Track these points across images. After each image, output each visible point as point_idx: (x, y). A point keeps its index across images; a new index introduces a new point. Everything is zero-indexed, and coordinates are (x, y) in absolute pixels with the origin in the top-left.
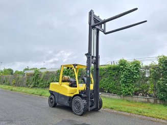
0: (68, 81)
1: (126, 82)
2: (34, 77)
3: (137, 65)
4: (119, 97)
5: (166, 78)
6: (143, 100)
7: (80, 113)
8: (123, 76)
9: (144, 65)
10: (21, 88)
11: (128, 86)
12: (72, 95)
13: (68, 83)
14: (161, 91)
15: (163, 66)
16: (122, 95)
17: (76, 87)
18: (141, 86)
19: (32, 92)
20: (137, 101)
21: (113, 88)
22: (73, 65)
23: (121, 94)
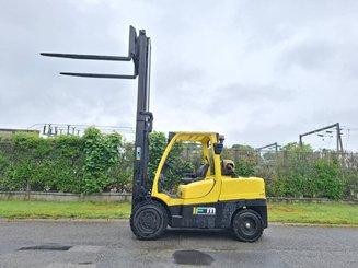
1: (94, 169)
3: (116, 140)
4: (76, 198)
6: (118, 198)
8: (90, 158)
9: (127, 142)
11: (96, 177)
16: (82, 194)
18: (119, 176)
20: (109, 201)
21: (66, 181)
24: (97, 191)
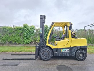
3: (33, 28)
4: (22, 45)
8: (25, 34)
9: (36, 28)
11: (28, 39)
18: (34, 39)
20: (32, 46)
21: (19, 40)
24: (28, 43)
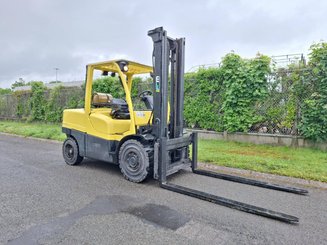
0: (107, 105)
1: (236, 105)
2: (32, 99)
3: (262, 66)
4: (219, 136)
5: (325, 94)
6: (270, 140)
7: (140, 178)
8: (230, 92)
9: (277, 66)
10: (5, 124)
11: (240, 114)
12: (119, 138)
13: (109, 110)
14: (310, 122)
15: (320, 67)
16: (225, 133)
17: (128, 118)
18: (268, 113)
19: (29, 132)
20: (258, 143)
21: (208, 118)
22: (118, 62)
23: (224, 129)
24: (241, 130)
